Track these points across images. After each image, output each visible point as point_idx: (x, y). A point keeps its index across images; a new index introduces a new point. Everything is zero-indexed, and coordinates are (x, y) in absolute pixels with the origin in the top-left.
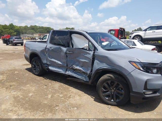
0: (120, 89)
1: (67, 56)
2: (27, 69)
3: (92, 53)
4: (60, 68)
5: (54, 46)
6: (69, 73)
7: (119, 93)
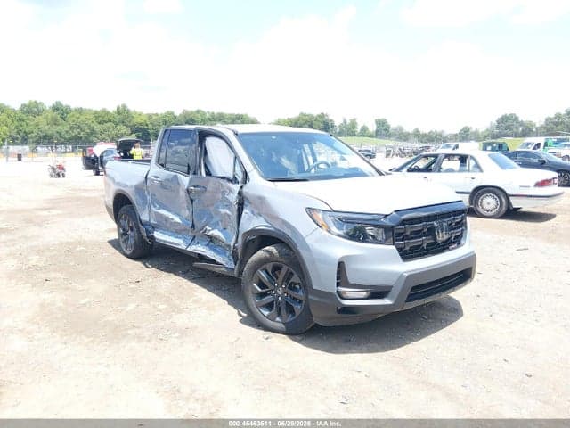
0: (298, 286)
1: (192, 200)
2: (110, 242)
3: (236, 188)
4: (180, 234)
5: (164, 174)
6: (199, 248)
7: (295, 299)
